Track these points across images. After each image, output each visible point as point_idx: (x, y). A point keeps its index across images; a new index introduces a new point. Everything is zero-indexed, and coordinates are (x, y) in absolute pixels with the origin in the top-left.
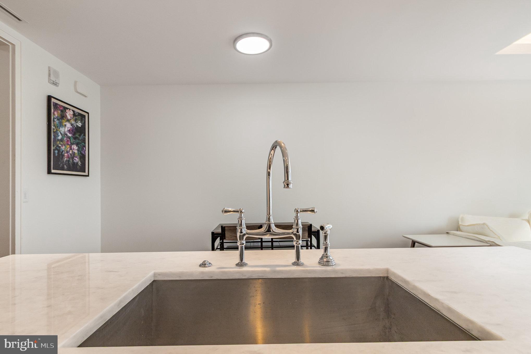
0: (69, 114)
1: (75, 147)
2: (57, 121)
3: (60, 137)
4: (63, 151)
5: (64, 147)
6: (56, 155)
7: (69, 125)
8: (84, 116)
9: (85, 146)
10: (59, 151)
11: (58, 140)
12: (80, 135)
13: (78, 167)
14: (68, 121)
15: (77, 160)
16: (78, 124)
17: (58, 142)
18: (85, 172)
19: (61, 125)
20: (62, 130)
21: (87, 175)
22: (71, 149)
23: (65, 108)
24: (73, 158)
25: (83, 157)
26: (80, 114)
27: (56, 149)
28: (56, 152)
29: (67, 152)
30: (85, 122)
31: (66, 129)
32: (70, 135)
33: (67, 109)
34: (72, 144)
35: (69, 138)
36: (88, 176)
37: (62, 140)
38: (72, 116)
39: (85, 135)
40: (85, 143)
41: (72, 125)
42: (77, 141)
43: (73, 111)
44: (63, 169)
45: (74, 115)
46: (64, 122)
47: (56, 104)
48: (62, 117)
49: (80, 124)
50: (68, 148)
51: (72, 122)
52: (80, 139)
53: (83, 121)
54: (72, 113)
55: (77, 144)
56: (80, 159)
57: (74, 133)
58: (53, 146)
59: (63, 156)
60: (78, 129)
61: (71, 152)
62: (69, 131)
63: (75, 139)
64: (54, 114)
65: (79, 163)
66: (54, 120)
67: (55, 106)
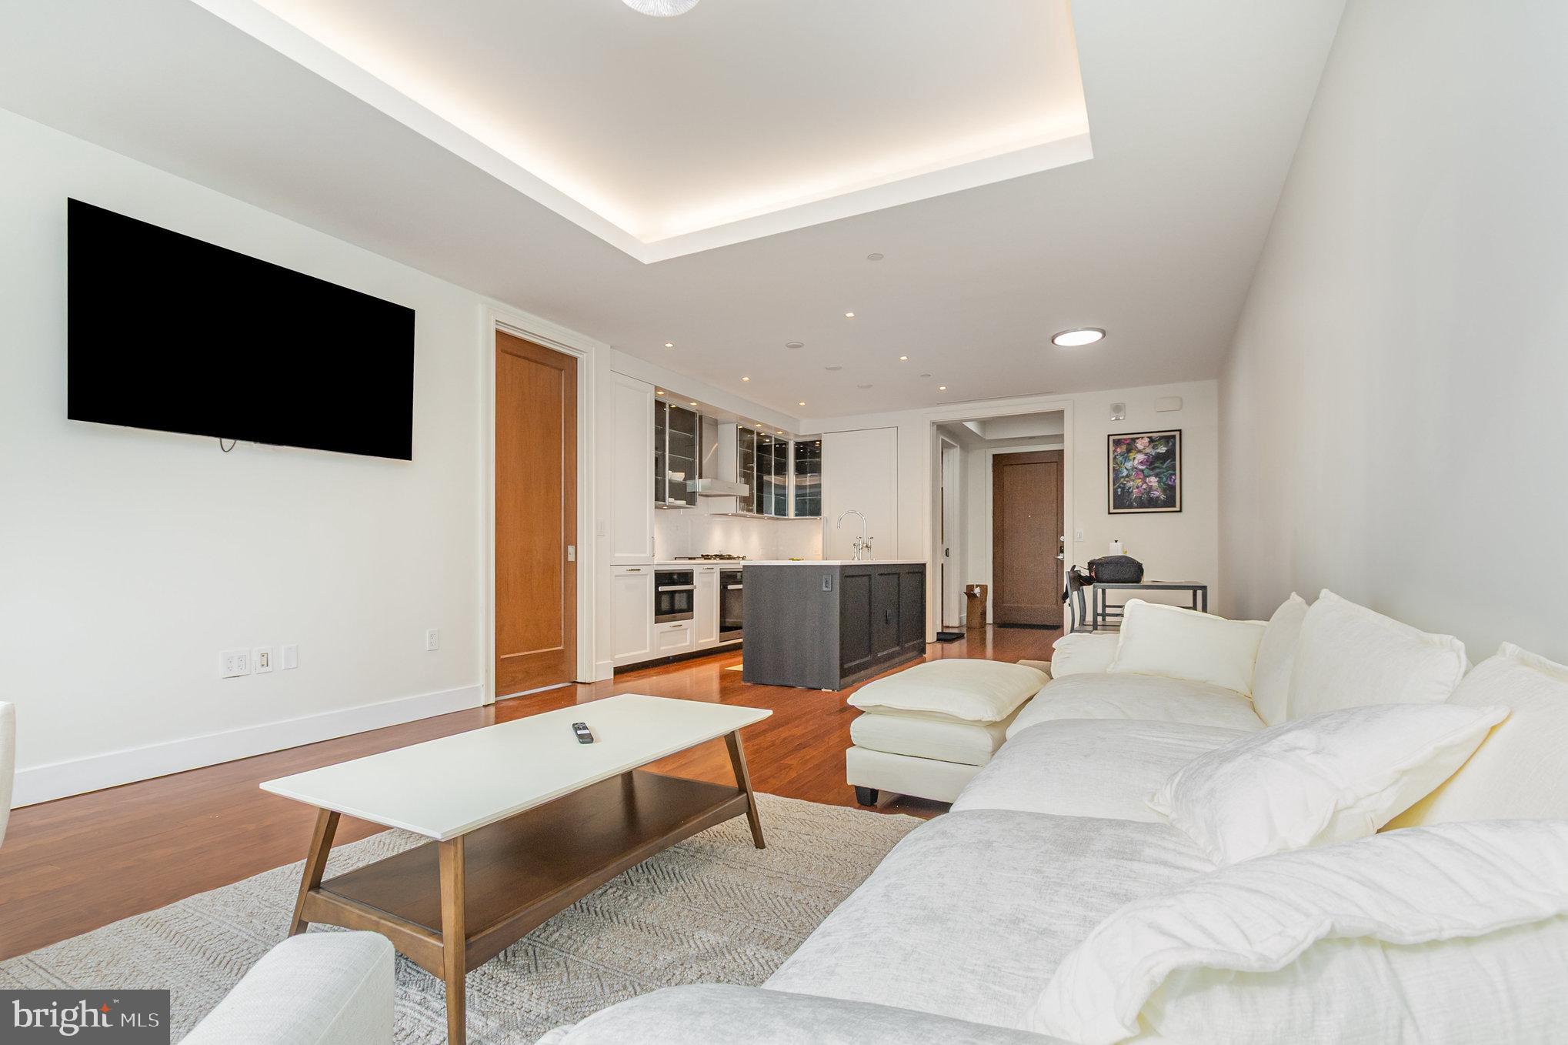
0: (1140, 445)
1: (1153, 481)
2: (1120, 458)
3: (1125, 473)
4: (1130, 488)
5: (1132, 482)
6: (1120, 493)
7: (1140, 457)
8: (1174, 437)
9: (1175, 474)
10: (1123, 489)
11: (1123, 477)
12: (1162, 463)
13: (1159, 502)
14: (1139, 451)
15: (1156, 494)
16: (1158, 451)
17: (1122, 480)
18: (1175, 507)
19: (1126, 459)
20: (1129, 465)
21: (1179, 510)
22: (1145, 482)
23: (1134, 440)
24: (1148, 493)
25: (1170, 489)
26: (1161, 438)
27: (1119, 487)
28: (1119, 490)
29: (1137, 488)
30: (1174, 444)
31: (1136, 462)
32: (1144, 467)
33: (1138, 438)
34: (1146, 476)
35: (1142, 471)
36: (1181, 511)
37: (1127, 476)
38: (1147, 444)
39: (1174, 460)
40: (1175, 470)
41: (1146, 454)
42: (1157, 471)
43: (1149, 438)
45: (1151, 440)
46: (1132, 456)
47: (1119, 440)
48: (1129, 451)
49: (1162, 449)
50: (1139, 482)
51: (1148, 450)
52: (1164, 467)
53: (1171, 444)
54: (1147, 440)
55: (1157, 475)
56: (1164, 491)
57: (1152, 463)
58: (1114, 485)
59: (1130, 493)
60: (1160, 457)
61: (1144, 486)
62: (1141, 462)
63: (1153, 469)
64: (1114, 451)
65: (1163, 497)
66: (1115, 458)
67: (1117, 443)
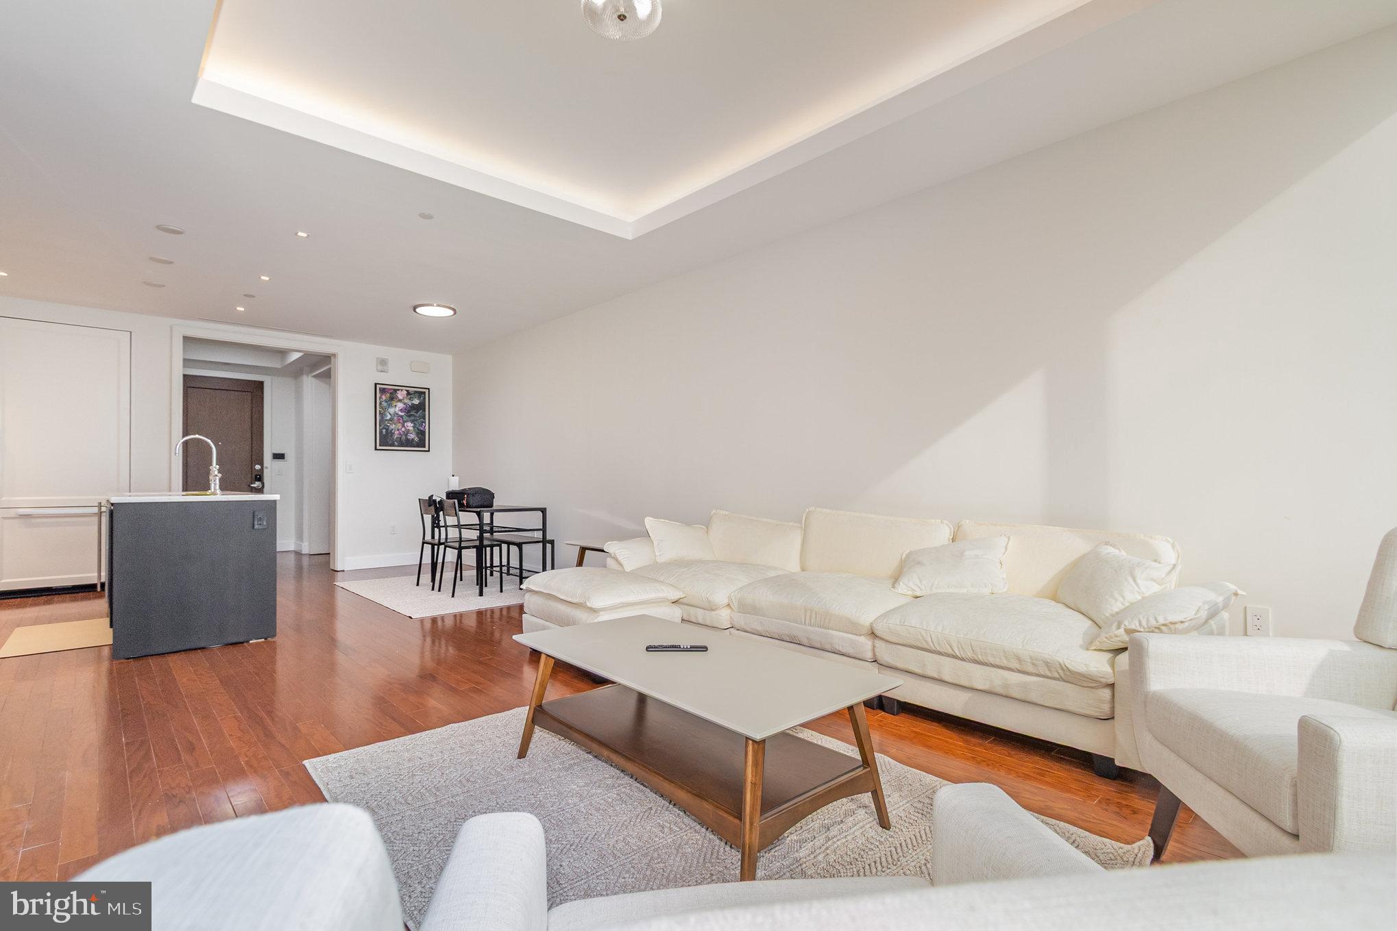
0: (401, 395)
1: (410, 425)
2: (384, 404)
3: (388, 417)
4: (392, 430)
5: (394, 426)
6: (384, 433)
7: (400, 405)
8: (425, 393)
9: (425, 422)
10: (387, 430)
11: (387, 420)
12: (416, 413)
13: (414, 443)
14: (400, 401)
15: (412, 436)
16: (414, 402)
17: (386, 423)
18: (425, 448)
19: (390, 406)
20: (392, 410)
21: (427, 450)
22: (403, 426)
23: (396, 391)
24: (406, 435)
25: (421, 434)
26: (416, 392)
27: (384, 428)
28: (384, 431)
29: (398, 430)
30: (425, 398)
31: (397, 409)
32: (403, 414)
33: (398, 390)
34: (404, 422)
35: (402, 416)
36: (429, 451)
37: (390, 420)
38: (406, 396)
39: (424, 410)
40: (425, 419)
41: (405, 404)
42: (412, 418)
43: (407, 391)
44: (393, 445)
45: (408, 393)
46: (394, 403)
47: (384, 389)
48: (392, 399)
49: (416, 402)
50: (399, 426)
51: (406, 401)
52: (418, 415)
53: (422, 398)
54: (405, 392)
55: (412, 422)
56: (417, 434)
57: (409, 411)
58: (380, 426)
59: (392, 434)
60: (414, 407)
61: (403, 429)
62: (401, 410)
63: (409, 416)
64: (380, 398)
65: (416, 439)
66: (380, 404)
67: (383, 391)
